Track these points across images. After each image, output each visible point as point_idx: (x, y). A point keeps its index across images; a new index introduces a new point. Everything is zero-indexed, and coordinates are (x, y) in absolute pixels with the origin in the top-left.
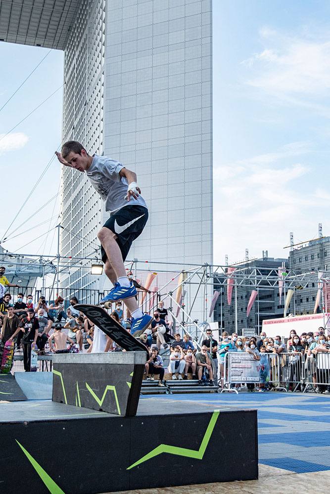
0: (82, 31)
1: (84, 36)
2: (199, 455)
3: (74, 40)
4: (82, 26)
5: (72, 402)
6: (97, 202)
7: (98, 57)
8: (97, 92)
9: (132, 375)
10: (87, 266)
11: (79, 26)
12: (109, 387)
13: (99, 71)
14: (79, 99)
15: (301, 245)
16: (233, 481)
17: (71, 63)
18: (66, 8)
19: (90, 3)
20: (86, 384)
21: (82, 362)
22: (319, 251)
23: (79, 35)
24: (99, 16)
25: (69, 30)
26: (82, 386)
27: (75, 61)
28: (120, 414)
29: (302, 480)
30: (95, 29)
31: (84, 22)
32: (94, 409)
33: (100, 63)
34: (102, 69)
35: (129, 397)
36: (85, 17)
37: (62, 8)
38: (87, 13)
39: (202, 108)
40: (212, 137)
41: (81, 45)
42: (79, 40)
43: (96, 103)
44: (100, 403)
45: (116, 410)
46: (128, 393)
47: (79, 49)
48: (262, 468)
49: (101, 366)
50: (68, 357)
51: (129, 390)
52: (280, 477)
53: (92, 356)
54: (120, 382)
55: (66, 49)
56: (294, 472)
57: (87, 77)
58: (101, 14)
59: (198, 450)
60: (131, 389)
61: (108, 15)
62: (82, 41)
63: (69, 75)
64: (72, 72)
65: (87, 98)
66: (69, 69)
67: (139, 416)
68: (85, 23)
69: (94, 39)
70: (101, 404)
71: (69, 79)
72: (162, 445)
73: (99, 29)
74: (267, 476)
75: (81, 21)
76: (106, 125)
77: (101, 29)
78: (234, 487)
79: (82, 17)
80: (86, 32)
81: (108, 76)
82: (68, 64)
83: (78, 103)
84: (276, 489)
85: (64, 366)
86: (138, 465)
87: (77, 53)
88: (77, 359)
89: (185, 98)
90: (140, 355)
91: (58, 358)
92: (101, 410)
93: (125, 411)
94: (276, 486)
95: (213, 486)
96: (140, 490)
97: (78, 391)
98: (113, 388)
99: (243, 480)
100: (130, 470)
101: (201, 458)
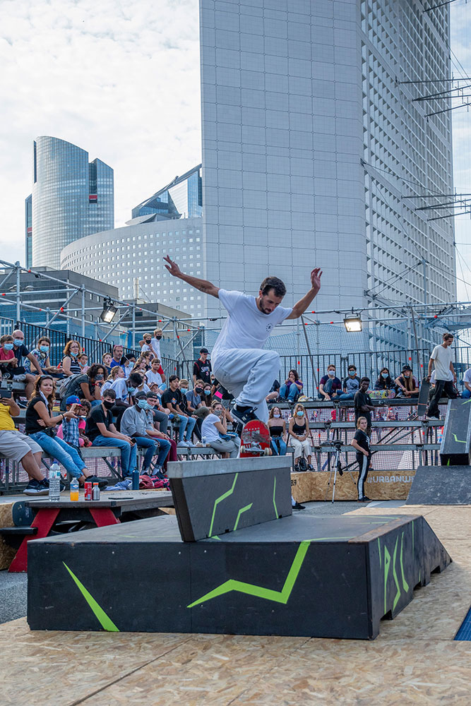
2: (282, 597)
59: (281, 592)
72: (231, 581)
86: (201, 604)
100: (191, 608)
101: (286, 603)
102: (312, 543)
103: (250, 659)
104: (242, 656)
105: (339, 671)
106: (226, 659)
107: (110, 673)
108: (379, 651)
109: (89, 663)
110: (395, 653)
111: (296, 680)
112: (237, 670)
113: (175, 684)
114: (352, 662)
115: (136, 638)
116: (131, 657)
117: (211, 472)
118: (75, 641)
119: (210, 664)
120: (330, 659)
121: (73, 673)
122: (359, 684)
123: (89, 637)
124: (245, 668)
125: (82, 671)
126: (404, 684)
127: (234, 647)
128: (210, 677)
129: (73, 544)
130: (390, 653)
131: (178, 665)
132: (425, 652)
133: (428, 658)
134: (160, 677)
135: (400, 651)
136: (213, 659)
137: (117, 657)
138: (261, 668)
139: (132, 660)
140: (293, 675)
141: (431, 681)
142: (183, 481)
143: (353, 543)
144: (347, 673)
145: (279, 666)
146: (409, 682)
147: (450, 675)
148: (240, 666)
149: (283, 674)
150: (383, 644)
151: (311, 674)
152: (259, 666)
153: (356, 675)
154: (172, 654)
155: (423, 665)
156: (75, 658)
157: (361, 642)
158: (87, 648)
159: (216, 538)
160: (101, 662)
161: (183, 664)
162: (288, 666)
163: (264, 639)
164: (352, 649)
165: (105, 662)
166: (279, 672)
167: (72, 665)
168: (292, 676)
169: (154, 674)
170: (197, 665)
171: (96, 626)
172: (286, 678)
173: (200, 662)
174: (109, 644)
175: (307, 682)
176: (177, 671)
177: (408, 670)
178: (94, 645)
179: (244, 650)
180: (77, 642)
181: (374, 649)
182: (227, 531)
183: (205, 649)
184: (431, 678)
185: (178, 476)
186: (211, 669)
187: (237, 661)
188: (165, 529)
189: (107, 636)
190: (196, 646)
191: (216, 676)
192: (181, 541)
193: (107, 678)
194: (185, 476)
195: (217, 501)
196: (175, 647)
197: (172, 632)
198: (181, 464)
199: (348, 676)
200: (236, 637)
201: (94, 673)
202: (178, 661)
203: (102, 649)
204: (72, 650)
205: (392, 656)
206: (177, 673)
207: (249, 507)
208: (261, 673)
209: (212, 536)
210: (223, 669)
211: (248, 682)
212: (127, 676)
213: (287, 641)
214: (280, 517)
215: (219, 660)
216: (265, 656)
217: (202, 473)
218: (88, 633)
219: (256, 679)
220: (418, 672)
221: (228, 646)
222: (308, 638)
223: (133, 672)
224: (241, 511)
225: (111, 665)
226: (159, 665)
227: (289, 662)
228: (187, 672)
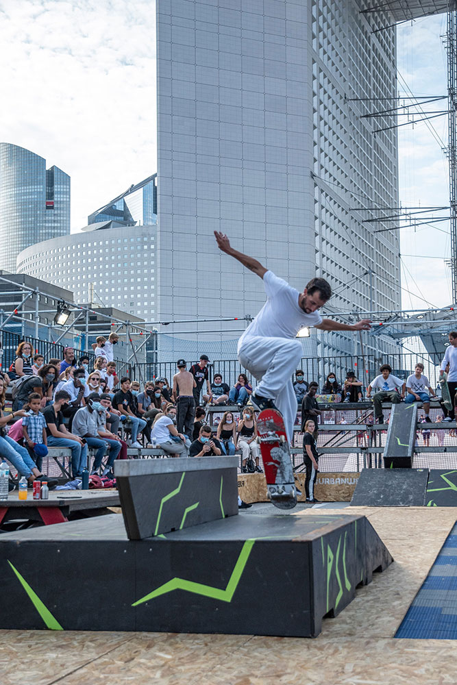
2: (226, 595)
59: (225, 590)
72: (175, 579)
86: (146, 602)
100: (136, 607)
101: (229, 601)
102: (257, 542)
103: (193, 658)
104: (185, 654)
105: (280, 669)
106: (169, 657)
107: (51, 672)
108: (321, 649)
109: (31, 662)
110: (336, 651)
111: (238, 677)
112: (179, 668)
113: (117, 682)
114: (294, 660)
115: (80, 637)
116: (74, 655)
117: (157, 471)
118: (18, 640)
119: (154, 662)
120: (272, 657)
121: (14, 672)
122: (300, 682)
123: (32, 635)
124: (187, 667)
125: (23, 670)
126: (344, 682)
127: (178, 645)
128: (152, 676)
129: (18, 543)
130: (331, 651)
131: (120, 663)
132: (365, 650)
133: (368, 655)
134: (102, 676)
135: (341, 649)
136: (155, 657)
137: (60, 656)
138: (203, 666)
139: (74, 658)
140: (235, 673)
141: (371, 679)
142: (130, 480)
143: (297, 542)
144: (289, 671)
145: (221, 664)
146: (349, 680)
147: (390, 672)
148: (183, 664)
149: (225, 672)
150: (324, 642)
151: (253, 672)
152: (201, 664)
153: (297, 673)
154: (116, 653)
155: (363, 663)
156: (17, 657)
157: (303, 640)
158: (30, 646)
159: (162, 536)
160: (43, 661)
161: (126, 662)
162: (230, 664)
163: (208, 638)
164: (294, 647)
165: (47, 661)
166: (221, 670)
167: (14, 664)
168: (233, 674)
169: (96, 673)
170: (139, 664)
171: (40, 625)
172: (228, 676)
173: (142, 661)
174: (52, 642)
175: (249, 680)
176: (119, 670)
177: (349, 668)
178: (37, 644)
179: (187, 648)
180: (19, 641)
181: (316, 647)
182: (173, 530)
183: (149, 647)
184: (370, 675)
185: (125, 474)
186: (154, 667)
187: (180, 659)
188: (111, 528)
189: (51, 635)
190: (140, 644)
191: (158, 674)
192: (127, 539)
193: (48, 677)
194: (132, 474)
195: (164, 500)
196: (119, 645)
197: (117, 631)
198: (128, 463)
199: (289, 674)
200: (180, 635)
201: (35, 672)
202: (121, 660)
203: (45, 647)
204: (14, 649)
205: (333, 654)
206: (119, 672)
207: (195, 506)
208: (203, 671)
209: (159, 533)
210: (166, 667)
211: (190, 680)
212: (68, 674)
213: (230, 639)
214: (226, 516)
215: (162, 659)
216: (208, 654)
217: (149, 472)
218: (32, 631)
219: (198, 677)
220: (359, 670)
221: (171, 645)
222: (251, 636)
223: (75, 671)
224: (188, 510)
225: (54, 664)
226: (102, 664)
227: (231, 660)
228: (129, 670)
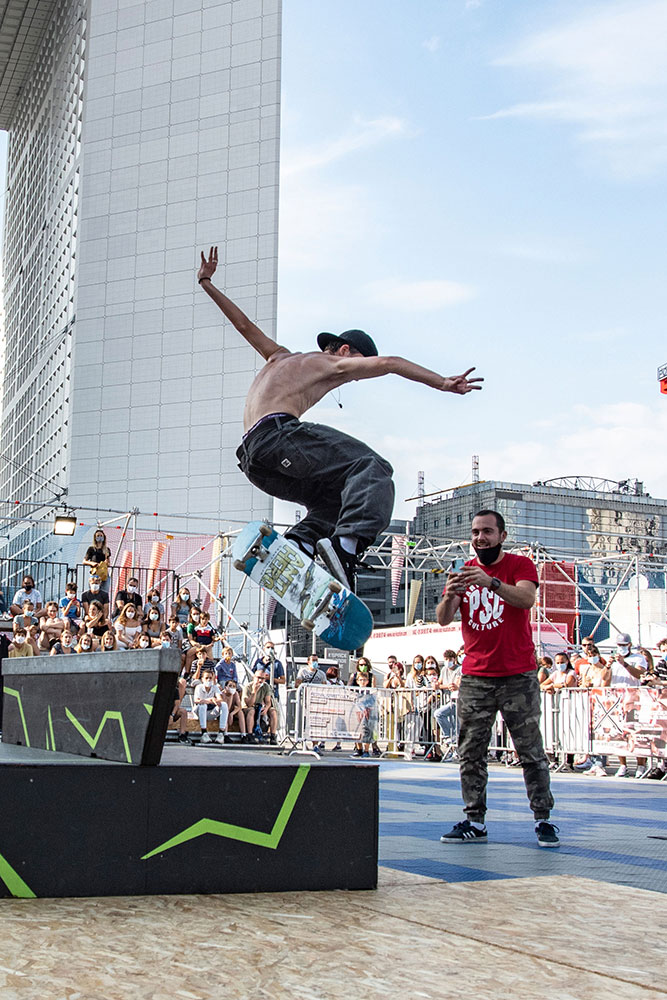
0: (41, 96)
1: (45, 105)
2: (271, 840)
3: (27, 111)
4: (42, 87)
5: (39, 742)
6: (61, 408)
7: (70, 141)
8: (64, 205)
9: (154, 690)
10: (48, 519)
11: (37, 85)
12: (110, 715)
13: (70, 167)
14: (34, 219)
15: (438, 496)
16: (332, 890)
17: (21, 153)
18: (15, 55)
19: (58, 44)
20: (67, 710)
21: (58, 671)
22: (471, 508)
23: (36, 102)
24: (74, 67)
25: (18, 94)
26: (59, 714)
27: (27, 148)
28: (130, 761)
29: (456, 893)
30: (65, 89)
31: (45, 79)
32: (80, 754)
33: (73, 153)
34: (75, 162)
35: (148, 731)
36: (49, 71)
37: (7, 55)
38: (52, 62)
39: (258, 236)
40: (275, 288)
41: (39, 120)
42: (35, 111)
43: (64, 225)
44: (93, 743)
45: (122, 755)
46: (146, 723)
47: (36, 127)
48: (384, 873)
49: (95, 678)
50: (31, 664)
51: (148, 719)
52: (417, 887)
53: (78, 659)
54: (131, 704)
55: (12, 128)
56: (442, 880)
57: (48, 179)
58: (77, 64)
59: (270, 833)
60: (151, 716)
61: (90, 68)
62: (42, 113)
63: (15, 175)
64: (22, 169)
65: (48, 217)
66: (16, 164)
67: (165, 767)
68: (48, 80)
69: (64, 109)
70: (93, 745)
71: (16, 182)
72: (205, 821)
73: (72, 92)
74: (393, 884)
75: (40, 78)
76: (81, 266)
77: (76, 92)
78: (335, 899)
79: (43, 70)
80: (49, 96)
81: (86, 177)
82: (15, 154)
83: (31, 225)
84: (411, 904)
85: (23, 678)
86: (161, 853)
87: (32, 135)
88: (50, 665)
89: (227, 217)
90: (171, 656)
91: (12, 666)
92: (94, 756)
93: (140, 757)
94: (411, 900)
95: (298, 896)
96: (167, 896)
97: (51, 723)
98: (117, 715)
99: (350, 890)
100: (147, 860)
101: (275, 847)
102: (313, 768)
